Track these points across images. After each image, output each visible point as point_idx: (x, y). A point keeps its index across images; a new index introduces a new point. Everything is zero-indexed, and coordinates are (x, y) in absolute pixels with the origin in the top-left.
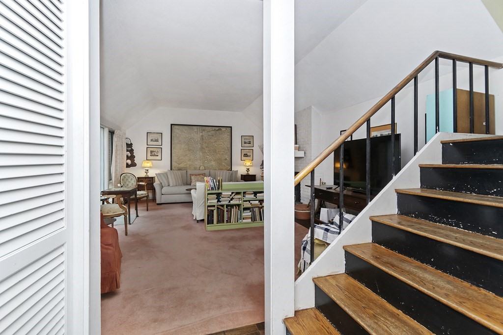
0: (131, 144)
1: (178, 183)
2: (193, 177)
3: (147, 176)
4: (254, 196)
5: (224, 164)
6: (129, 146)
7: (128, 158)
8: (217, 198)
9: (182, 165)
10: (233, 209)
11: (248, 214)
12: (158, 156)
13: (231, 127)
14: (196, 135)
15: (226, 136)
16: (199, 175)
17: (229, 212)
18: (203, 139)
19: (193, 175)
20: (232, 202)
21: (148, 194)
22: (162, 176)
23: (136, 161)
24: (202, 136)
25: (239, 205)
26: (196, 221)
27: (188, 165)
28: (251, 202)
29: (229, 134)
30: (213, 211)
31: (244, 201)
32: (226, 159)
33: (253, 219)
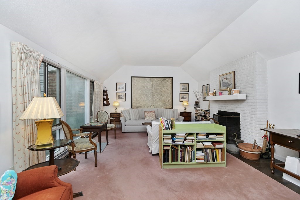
0: (107, 91)
1: (136, 118)
2: (146, 114)
3: (116, 112)
4: (207, 137)
5: (167, 104)
6: (105, 92)
7: (104, 100)
8: (171, 139)
9: (139, 105)
10: (186, 150)
11: (201, 154)
12: (123, 98)
13: (172, 78)
14: (148, 84)
15: (169, 84)
16: (151, 112)
17: (183, 151)
18: (153, 86)
19: (146, 112)
20: (186, 143)
21: (115, 126)
22: (126, 112)
23: (110, 102)
24: (152, 84)
25: (192, 146)
26: (152, 155)
27: (143, 105)
28: (203, 143)
29: (171, 82)
30: (168, 150)
31: (197, 142)
32: (169, 101)
33: (206, 159)
